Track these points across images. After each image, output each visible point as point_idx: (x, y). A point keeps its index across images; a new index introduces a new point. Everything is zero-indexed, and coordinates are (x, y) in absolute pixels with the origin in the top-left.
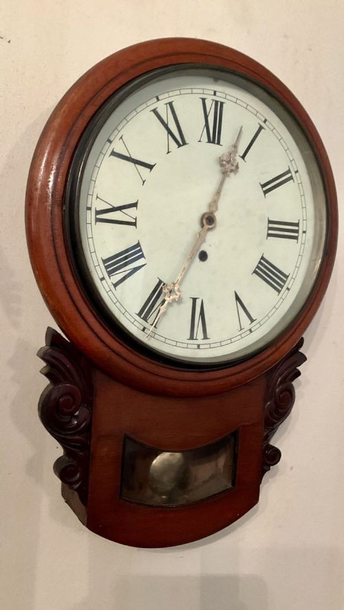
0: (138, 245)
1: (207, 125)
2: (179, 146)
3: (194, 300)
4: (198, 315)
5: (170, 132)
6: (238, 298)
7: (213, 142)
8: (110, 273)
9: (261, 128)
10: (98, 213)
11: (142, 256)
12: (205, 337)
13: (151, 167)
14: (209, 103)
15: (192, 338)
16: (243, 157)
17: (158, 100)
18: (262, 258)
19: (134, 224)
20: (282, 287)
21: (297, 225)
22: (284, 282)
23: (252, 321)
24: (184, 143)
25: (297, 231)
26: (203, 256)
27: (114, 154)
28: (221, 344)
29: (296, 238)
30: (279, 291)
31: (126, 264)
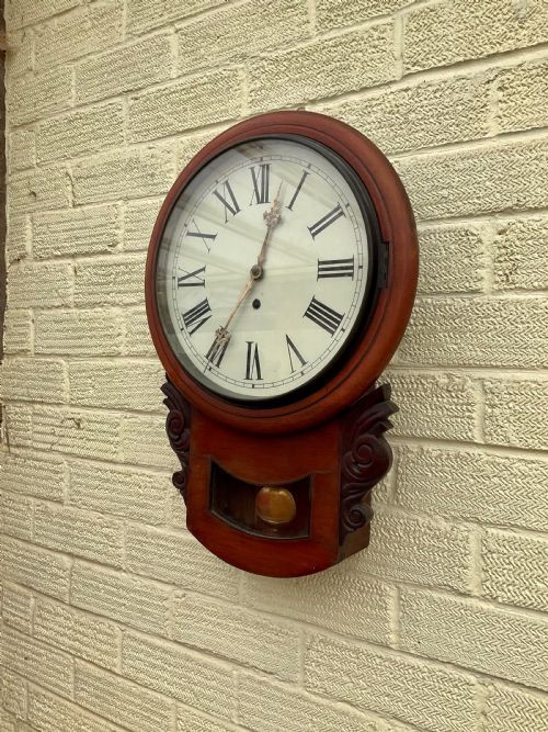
0: (206, 300)
1: (256, 190)
2: (234, 213)
3: (250, 344)
4: (253, 357)
5: (227, 205)
6: (289, 341)
7: (262, 202)
8: (187, 325)
9: (306, 174)
10: (179, 280)
11: (209, 309)
12: (259, 378)
13: (213, 237)
14: (256, 171)
15: (248, 378)
16: (290, 207)
17: (217, 182)
18: (314, 300)
19: (203, 284)
20: (336, 328)
21: (352, 260)
22: (339, 323)
23: (304, 363)
24: (238, 210)
25: (352, 268)
26: (257, 305)
27: (189, 234)
28: (273, 385)
29: (351, 275)
30: (333, 333)
31: (198, 317)
